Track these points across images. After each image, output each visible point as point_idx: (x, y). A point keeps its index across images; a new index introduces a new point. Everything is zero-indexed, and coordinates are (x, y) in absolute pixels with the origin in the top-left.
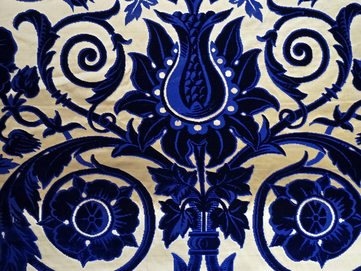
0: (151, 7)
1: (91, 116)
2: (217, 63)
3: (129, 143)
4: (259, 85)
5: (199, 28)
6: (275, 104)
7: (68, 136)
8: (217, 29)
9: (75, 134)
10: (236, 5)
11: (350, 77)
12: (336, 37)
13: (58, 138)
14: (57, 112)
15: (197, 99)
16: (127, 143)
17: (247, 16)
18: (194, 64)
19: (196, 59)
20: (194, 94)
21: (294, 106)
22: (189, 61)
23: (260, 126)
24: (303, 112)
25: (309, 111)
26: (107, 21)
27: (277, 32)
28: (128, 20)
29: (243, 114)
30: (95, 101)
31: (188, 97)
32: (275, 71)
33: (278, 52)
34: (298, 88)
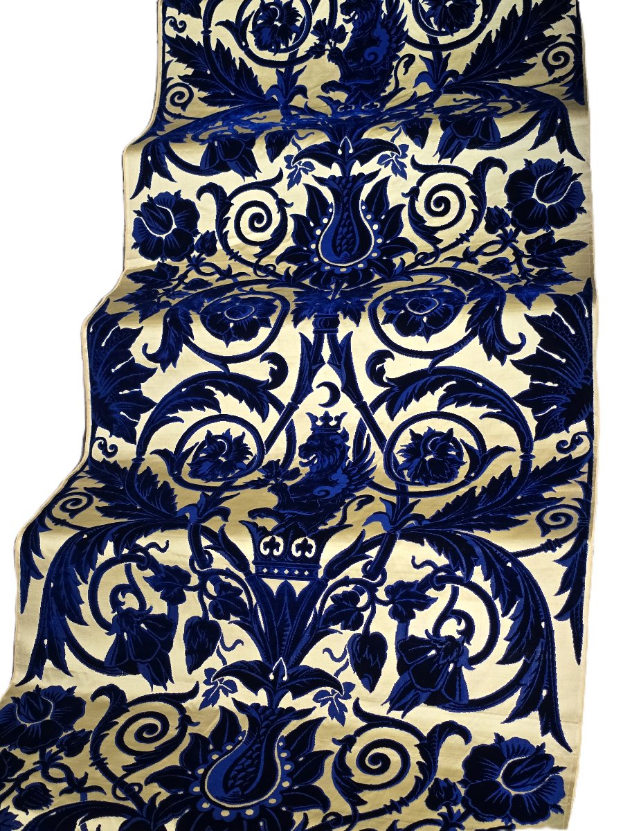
0: (229, 694)
1: (118, 783)
2: (279, 756)
3: (143, 817)
4: (317, 784)
5: (273, 722)
6: (325, 804)
7: (84, 797)
8: (294, 725)
9: (92, 796)
10: (319, 704)
11: (426, 794)
12: (423, 754)
13: (74, 798)
14: (86, 774)
15: (239, 786)
16: (140, 816)
17: (329, 718)
18: (254, 752)
19: (259, 749)
20: (239, 779)
21: (346, 810)
22: (248, 750)
23: (296, 825)
24: (354, 819)
25: (360, 819)
26: (183, 704)
27: (357, 738)
28: (204, 705)
30: (129, 770)
31: (231, 782)
32: (342, 772)
33: (351, 758)
34: (360, 795)
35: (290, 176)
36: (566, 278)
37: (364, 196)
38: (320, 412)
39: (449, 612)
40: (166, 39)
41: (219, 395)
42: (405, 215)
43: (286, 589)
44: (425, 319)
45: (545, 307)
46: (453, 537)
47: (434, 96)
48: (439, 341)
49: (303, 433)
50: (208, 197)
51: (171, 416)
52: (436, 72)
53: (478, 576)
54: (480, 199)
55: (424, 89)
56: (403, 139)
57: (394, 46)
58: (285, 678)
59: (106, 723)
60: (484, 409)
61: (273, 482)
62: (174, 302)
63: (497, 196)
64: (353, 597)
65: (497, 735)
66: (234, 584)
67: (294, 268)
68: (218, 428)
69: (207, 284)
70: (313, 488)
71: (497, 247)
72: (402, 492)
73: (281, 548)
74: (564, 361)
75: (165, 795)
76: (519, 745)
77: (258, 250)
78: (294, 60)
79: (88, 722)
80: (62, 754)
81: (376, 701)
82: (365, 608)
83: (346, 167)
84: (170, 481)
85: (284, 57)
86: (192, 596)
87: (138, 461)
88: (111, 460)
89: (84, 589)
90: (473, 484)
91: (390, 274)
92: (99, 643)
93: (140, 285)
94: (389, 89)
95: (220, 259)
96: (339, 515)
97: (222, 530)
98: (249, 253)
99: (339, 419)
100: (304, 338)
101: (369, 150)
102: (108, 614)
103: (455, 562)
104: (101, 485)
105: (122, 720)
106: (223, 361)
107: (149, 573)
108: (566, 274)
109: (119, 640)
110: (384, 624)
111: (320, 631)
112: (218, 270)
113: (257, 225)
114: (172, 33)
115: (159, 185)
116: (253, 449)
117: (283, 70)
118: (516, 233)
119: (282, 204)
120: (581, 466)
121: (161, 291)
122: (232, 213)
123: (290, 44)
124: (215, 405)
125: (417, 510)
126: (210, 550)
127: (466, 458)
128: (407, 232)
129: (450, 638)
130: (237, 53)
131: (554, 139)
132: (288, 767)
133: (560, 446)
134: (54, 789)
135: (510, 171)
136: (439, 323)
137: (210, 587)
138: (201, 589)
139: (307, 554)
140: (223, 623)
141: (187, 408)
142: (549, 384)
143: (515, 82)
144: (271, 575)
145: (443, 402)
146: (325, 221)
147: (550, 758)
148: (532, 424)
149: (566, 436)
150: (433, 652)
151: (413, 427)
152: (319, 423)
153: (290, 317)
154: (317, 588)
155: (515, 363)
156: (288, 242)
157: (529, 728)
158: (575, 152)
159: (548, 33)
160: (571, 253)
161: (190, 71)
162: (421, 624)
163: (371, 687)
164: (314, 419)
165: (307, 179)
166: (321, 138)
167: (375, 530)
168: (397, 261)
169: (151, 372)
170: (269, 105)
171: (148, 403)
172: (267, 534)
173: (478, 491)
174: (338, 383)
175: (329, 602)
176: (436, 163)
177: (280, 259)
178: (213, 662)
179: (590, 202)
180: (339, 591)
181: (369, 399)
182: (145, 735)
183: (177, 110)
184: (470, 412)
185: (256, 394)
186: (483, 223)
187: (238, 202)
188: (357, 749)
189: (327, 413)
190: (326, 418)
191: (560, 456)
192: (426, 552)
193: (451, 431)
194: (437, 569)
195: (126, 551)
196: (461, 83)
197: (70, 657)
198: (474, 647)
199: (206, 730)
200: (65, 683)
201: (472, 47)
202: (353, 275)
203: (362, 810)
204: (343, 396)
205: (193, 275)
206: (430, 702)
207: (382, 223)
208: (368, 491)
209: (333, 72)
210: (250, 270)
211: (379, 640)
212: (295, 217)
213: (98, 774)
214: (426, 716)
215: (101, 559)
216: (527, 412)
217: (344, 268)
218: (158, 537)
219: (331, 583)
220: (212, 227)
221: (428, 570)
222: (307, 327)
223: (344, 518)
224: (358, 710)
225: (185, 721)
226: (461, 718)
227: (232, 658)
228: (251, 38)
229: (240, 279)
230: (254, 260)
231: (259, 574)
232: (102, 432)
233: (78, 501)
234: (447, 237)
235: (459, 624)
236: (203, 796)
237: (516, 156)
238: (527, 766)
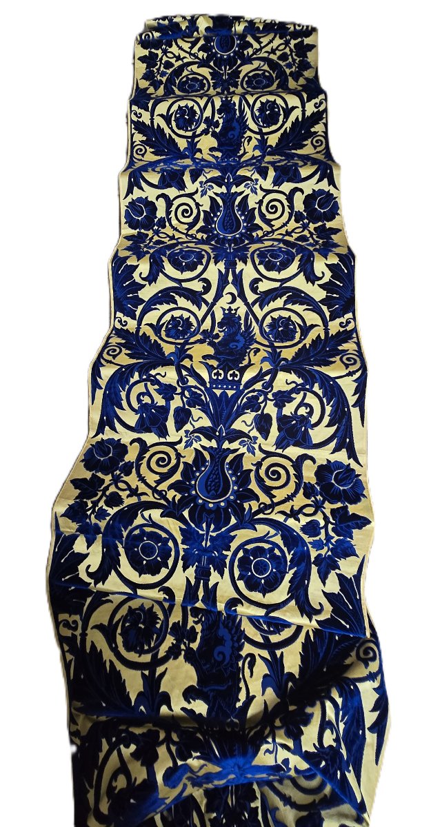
0: (198, 442)
1: (154, 490)
2: (228, 473)
3: (171, 509)
4: (250, 487)
5: (221, 455)
6: (257, 499)
7: (139, 499)
8: (231, 457)
9: (143, 498)
10: (242, 446)
11: (302, 491)
12: (295, 470)
13: (134, 500)
14: (137, 485)
15: (214, 489)
17: (247, 453)
18: (215, 471)
19: (218, 469)
20: (213, 486)
21: (268, 501)
22: (212, 471)
23: (247, 510)
24: (273, 506)
25: (276, 506)
26: (176, 447)
27: (263, 462)
28: (186, 447)
29: (239, 502)
30: (158, 482)
31: (209, 488)
32: (260, 481)
33: (262, 472)
34: (272, 492)
35: (202, 191)
36: (336, 245)
37: (237, 203)
38: (227, 307)
39: (301, 404)
40: (132, 121)
41: (177, 297)
42: (256, 212)
43: (224, 394)
44: (278, 263)
45: (333, 260)
46: (305, 369)
47: (263, 156)
48: (285, 274)
49: (219, 316)
50: (161, 200)
51: (153, 307)
52: (262, 144)
53: (316, 388)
54: (291, 207)
55: (257, 153)
56: (256, 176)
57: (242, 131)
58: (224, 434)
59: (140, 458)
60: (305, 307)
61: (208, 340)
62: (152, 251)
63: (299, 205)
64: (257, 398)
65: (327, 460)
66: (199, 392)
67: (205, 236)
68: (177, 314)
69: (163, 242)
70: (229, 344)
71: (301, 230)
72: (271, 346)
73: (223, 376)
74: (341, 285)
75: (179, 496)
76: (338, 465)
77: (187, 226)
78: (195, 136)
79: (131, 456)
80: (122, 475)
81: (269, 444)
82: (262, 403)
83: (229, 188)
84: (157, 339)
85: (190, 134)
86: (177, 398)
87: (138, 329)
88: (125, 328)
89: (123, 394)
90: (304, 342)
91: (253, 241)
92: (131, 419)
93: (131, 242)
94: (241, 152)
95: (168, 230)
96: (247, 358)
97: (191, 366)
98: (183, 228)
99: (236, 310)
100: (220, 271)
101: (240, 180)
102: (136, 405)
103: (306, 382)
104: (124, 341)
105: (147, 455)
106: (179, 281)
107: (157, 387)
108: (336, 244)
109: (141, 416)
110: (271, 409)
111: (240, 412)
112: (168, 236)
113: (185, 215)
114: (135, 119)
115: (137, 193)
116: (195, 323)
117: (190, 140)
118: (309, 224)
119: (198, 205)
120: (352, 334)
121: (142, 245)
122: (173, 208)
123: (193, 128)
124: (175, 302)
125: (283, 356)
126: (187, 377)
127: (298, 329)
128: (258, 221)
129: (302, 415)
130: (167, 131)
131: (326, 180)
132: (234, 479)
133: (341, 324)
134: (124, 494)
135: (305, 194)
136: (285, 265)
137: (187, 393)
138: (182, 394)
139: (235, 378)
140: (192, 409)
141: (161, 304)
142: (335, 295)
143: (299, 152)
144: (217, 388)
145: (286, 303)
146: (219, 214)
147: (353, 470)
148: (328, 314)
149: (343, 320)
150: (294, 422)
151: (271, 314)
152: (227, 312)
153: (212, 261)
154: (239, 394)
155: (319, 285)
156: (201, 224)
157: (342, 456)
158: (335, 186)
159: (313, 130)
160: (335, 234)
161: (144, 138)
162: (288, 410)
163: (266, 439)
164: (224, 310)
165: (210, 193)
166: (217, 173)
167: (267, 366)
168: (254, 234)
169: (144, 286)
170: (184, 157)
171: (142, 301)
172: (215, 369)
173: (308, 346)
174: (236, 293)
175: (245, 400)
176: (271, 189)
177: (198, 231)
178: (188, 427)
179: (341, 211)
180: (250, 395)
181: (250, 301)
182: (160, 463)
183: (140, 157)
184: (298, 308)
185: (195, 298)
186: (293, 218)
187: (176, 203)
188: (264, 468)
189: (230, 307)
190: (230, 309)
191: (342, 329)
192: (293, 377)
193: (290, 316)
194: (297, 385)
195: (145, 377)
196: (275, 151)
197: (117, 425)
198: (314, 419)
199: (190, 460)
200: (116, 437)
201: (278, 134)
202: (234, 240)
203: (275, 500)
204: (238, 299)
205: (156, 238)
206: (295, 445)
207: (246, 216)
208: (255, 346)
209: (214, 143)
210: (184, 236)
211: (269, 417)
212: (204, 211)
213: (143, 485)
214: (294, 452)
215: (132, 381)
216: (325, 308)
217: (230, 236)
218: (160, 370)
219: (246, 391)
220: (164, 215)
221: (294, 385)
222: (221, 266)
223: (250, 360)
224: (261, 449)
225: (179, 456)
226: (310, 452)
227: (197, 425)
228: (174, 124)
229: (180, 240)
230: (185, 232)
231: (211, 387)
232: (119, 314)
233: (115, 350)
234: (277, 224)
235: (306, 409)
236: (197, 496)
237: (309, 187)
238: (344, 474)
